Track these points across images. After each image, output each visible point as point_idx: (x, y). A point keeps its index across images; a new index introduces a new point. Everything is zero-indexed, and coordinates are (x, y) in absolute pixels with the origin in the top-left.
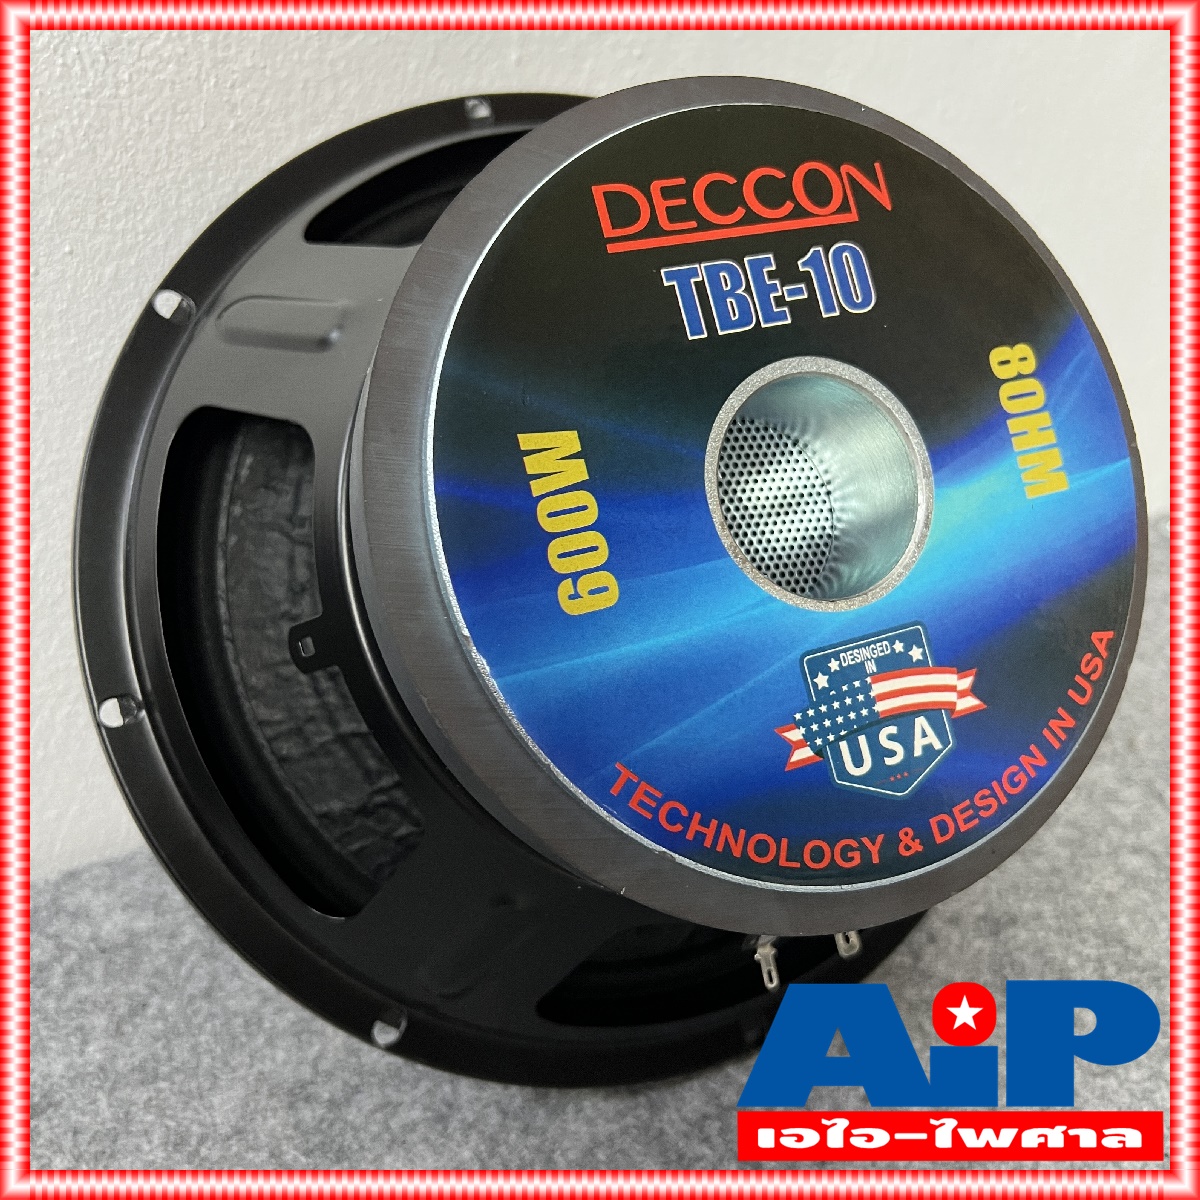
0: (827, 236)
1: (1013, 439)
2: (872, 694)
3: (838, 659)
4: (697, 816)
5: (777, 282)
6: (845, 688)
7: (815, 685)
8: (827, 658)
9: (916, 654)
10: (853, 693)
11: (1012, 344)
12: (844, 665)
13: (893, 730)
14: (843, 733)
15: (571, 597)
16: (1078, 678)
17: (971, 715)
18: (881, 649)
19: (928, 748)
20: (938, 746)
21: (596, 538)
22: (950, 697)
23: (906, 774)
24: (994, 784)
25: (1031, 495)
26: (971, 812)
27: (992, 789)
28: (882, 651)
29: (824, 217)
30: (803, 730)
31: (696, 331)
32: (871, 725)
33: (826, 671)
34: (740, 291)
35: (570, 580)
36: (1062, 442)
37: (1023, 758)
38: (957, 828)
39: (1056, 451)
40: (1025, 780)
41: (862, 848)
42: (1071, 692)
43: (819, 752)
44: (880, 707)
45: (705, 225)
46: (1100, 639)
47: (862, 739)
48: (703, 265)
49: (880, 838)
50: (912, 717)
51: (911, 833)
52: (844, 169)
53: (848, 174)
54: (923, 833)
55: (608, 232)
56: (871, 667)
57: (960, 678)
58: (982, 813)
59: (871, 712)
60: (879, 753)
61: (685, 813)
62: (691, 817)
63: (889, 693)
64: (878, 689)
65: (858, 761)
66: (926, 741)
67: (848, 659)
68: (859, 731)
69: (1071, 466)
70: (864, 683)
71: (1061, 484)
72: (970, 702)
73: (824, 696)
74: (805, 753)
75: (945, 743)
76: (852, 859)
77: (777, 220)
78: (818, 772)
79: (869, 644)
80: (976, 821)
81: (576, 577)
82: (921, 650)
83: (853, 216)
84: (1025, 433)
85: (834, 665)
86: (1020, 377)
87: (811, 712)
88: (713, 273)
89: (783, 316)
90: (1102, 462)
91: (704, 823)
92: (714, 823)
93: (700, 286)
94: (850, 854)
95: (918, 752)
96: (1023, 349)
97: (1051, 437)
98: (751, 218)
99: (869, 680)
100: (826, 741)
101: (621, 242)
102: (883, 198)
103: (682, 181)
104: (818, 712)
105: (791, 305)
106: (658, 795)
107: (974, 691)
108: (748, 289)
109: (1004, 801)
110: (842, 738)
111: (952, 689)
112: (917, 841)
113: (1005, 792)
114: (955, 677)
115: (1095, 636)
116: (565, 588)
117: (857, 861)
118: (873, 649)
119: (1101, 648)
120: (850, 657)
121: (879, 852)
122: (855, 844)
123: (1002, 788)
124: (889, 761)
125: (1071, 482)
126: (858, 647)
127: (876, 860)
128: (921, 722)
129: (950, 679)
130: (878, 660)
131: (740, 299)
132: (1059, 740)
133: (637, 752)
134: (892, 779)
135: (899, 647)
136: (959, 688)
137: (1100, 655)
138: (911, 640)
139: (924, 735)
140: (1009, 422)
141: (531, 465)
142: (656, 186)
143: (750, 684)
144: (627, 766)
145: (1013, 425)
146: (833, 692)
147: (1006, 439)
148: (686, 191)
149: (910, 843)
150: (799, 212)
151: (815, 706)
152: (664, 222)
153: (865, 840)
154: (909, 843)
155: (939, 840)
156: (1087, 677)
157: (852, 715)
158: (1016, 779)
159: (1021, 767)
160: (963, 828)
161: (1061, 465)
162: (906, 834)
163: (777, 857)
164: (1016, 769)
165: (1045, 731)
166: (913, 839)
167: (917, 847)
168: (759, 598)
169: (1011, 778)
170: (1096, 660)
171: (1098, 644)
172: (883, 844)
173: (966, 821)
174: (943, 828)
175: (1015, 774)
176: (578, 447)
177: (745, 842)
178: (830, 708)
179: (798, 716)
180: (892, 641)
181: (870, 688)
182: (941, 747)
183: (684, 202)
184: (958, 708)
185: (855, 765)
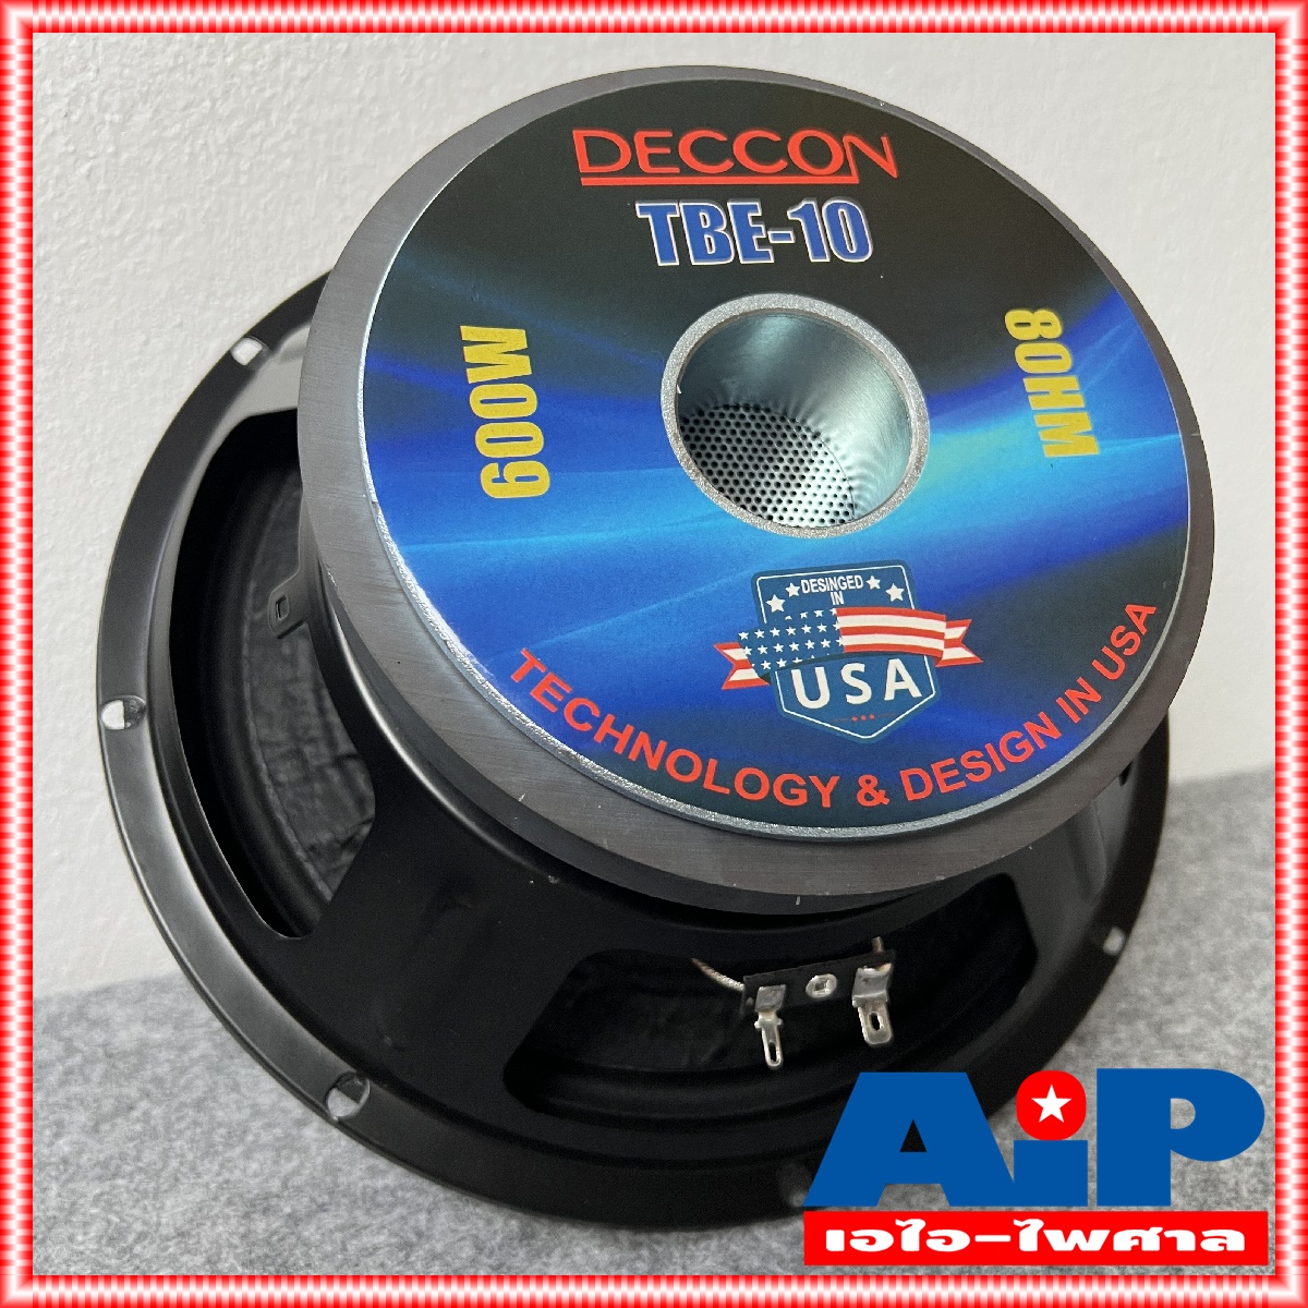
0: (821, 193)
1: (1030, 397)
2: (837, 626)
3: (797, 582)
4: (610, 718)
5: (762, 226)
6: (804, 615)
7: (768, 608)
8: (786, 583)
9: (895, 593)
10: (813, 622)
11: (1034, 308)
12: (805, 592)
13: (860, 667)
14: (797, 661)
15: (495, 481)
16: (1105, 650)
17: (957, 667)
18: (853, 582)
19: (902, 694)
20: (915, 693)
21: (534, 431)
22: (938, 644)
23: (872, 717)
24: (989, 746)
25: (1049, 453)
26: (956, 772)
27: (984, 751)
28: (854, 584)
29: (822, 176)
30: (748, 651)
31: (667, 256)
32: (832, 658)
33: (783, 595)
34: (720, 230)
35: (496, 465)
36: (1091, 406)
37: (1028, 725)
38: (936, 787)
39: (1085, 415)
40: (1030, 749)
41: (809, 786)
42: (1095, 663)
43: (765, 676)
44: (845, 641)
45: (687, 170)
46: (1138, 613)
47: (820, 672)
48: (681, 205)
49: (834, 780)
50: (884, 658)
51: (875, 781)
52: (847, 139)
53: (853, 146)
54: (891, 785)
55: (584, 165)
56: (838, 599)
57: (948, 627)
58: (970, 776)
59: (834, 644)
60: (839, 689)
61: (596, 713)
62: (602, 719)
63: (858, 629)
64: (843, 622)
65: (813, 693)
66: (901, 686)
67: (811, 586)
68: (818, 663)
69: (1099, 431)
70: (827, 613)
71: (1091, 448)
72: (962, 653)
73: (776, 619)
74: (750, 674)
75: (925, 691)
76: (796, 796)
77: (769, 175)
78: (762, 698)
79: (838, 575)
80: (962, 784)
81: (503, 462)
82: (902, 590)
83: (854, 179)
84: (1047, 393)
86: (1041, 339)
87: (760, 634)
88: (692, 214)
89: (766, 255)
90: (1142, 434)
91: (619, 726)
92: (630, 729)
93: (677, 222)
94: (793, 791)
95: (890, 696)
96: (1045, 315)
97: (1080, 401)
99: (834, 611)
100: (774, 666)
101: (594, 177)
102: (890, 166)
103: (669, 134)
104: (768, 635)
105: (775, 247)
106: (567, 689)
107: (965, 642)
108: (729, 229)
109: (1001, 768)
110: (796, 666)
111: (940, 636)
112: (883, 792)
113: (1004, 761)
114: (944, 624)
115: (1130, 609)
116: (489, 472)
117: (802, 799)
118: (842, 581)
119: (1139, 623)
120: (813, 586)
121: (831, 794)
122: (802, 782)
123: (999, 753)
124: (851, 699)
125: (1102, 448)
126: (824, 576)
127: (826, 803)
128: (896, 665)
129: (938, 625)
130: (847, 593)
131: (718, 237)
132: (1079, 713)
133: (549, 642)
134: (854, 719)
135: (874, 583)
136: (946, 637)
137: (1135, 629)
138: (889, 579)
139: (899, 678)
140: (1026, 381)
141: (470, 354)
142: (640, 137)
143: (691, 594)
144: (536, 654)
145: (1030, 384)
146: (789, 617)
147: (1023, 396)
148: (673, 143)
149: (873, 793)
150: (792, 169)
151: (766, 629)
152: (644, 165)
153: (814, 779)
154: (871, 791)
155: (911, 796)
156: (1119, 651)
157: (810, 645)
158: (1018, 747)
159: (1026, 735)
160: (944, 789)
161: (1090, 429)
162: (868, 782)
163: (702, 778)
164: (1017, 735)
165: (1060, 700)
166: (877, 789)
167: (881, 798)
168: (710, 511)
169: (1012, 743)
170: (1132, 635)
171: (1134, 617)
172: (836, 787)
173: (948, 781)
174: (917, 784)
175: (1017, 741)
176: (524, 345)
177: (665, 756)
178: (783, 633)
179: (744, 636)
180: (866, 576)
181: (834, 620)
182: (920, 695)
183: (669, 151)
184: (945, 657)
185: (809, 697)
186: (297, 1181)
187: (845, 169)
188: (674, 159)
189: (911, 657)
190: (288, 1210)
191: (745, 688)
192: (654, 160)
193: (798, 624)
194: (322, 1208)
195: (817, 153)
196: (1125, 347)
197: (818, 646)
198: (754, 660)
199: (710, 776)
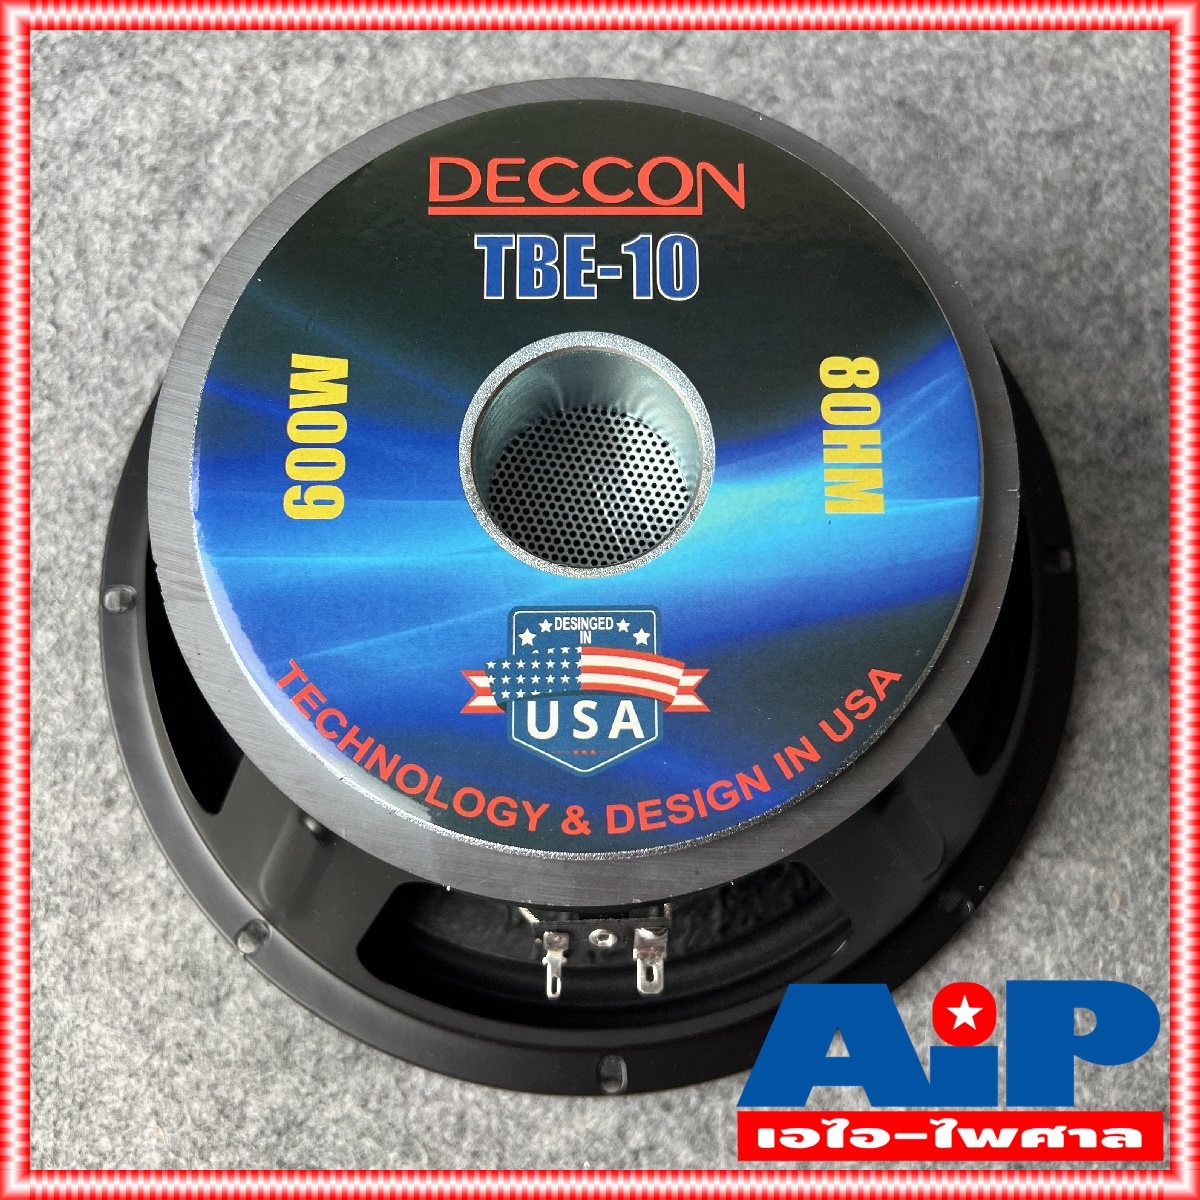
0: (659, 225)
1: (825, 450)
2: (579, 664)
3: (551, 620)
4: (355, 729)
5: (593, 260)
6: (551, 651)
7: (519, 641)
8: (541, 618)
9: (641, 637)
10: (558, 657)
11: (854, 354)
12: (557, 628)
13: (592, 705)
14: (535, 693)
15: (296, 502)
16: (838, 712)
17: (687, 714)
18: (604, 624)
19: (627, 735)
20: (639, 734)
21: (338, 457)
22: (671, 690)
23: (593, 752)
24: (697, 793)
25: (831, 509)
26: (658, 813)
27: (692, 797)
28: (604, 626)
29: (666, 208)
30: (491, 679)
31: (494, 289)
32: (568, 693)
33: (536, 630)
34: (551, 264)
35: (299, 488)
36: (886, 464)
37: (741, 777)
38: (637, 824)
39: (880, 471)
40: (736, 800)
41: (521, 811)
42: (823, 725)
43: (503, 705)
44: (583, 678)
45: (533, 201)
46: (883, 678)
47: (554, 706)
48: (519, 236)
49: (545, 807)
50: (617, 699)
51: (581, 812)
52: (701, 166)
53: (705, 173)
54: (596, 819)
55: (434, 194)
56: (586, 638)
57: (684, 674)
58: (673, 819)
59: (573, 681)
60: (568, 722)
61: (344, 723)
62: (349, 727)
63: (597, 668)
64: (586, 660)
65: (543, 724)
66: (626, 726)
67: (562, 624)
68: (553, 697)
69: (888, 491)
70: (573, 651)
71: (876, 506)
72: (692, 701)
73: (525, 652)
74: (488, 701)
75: (648, 733)
76: (506, 818)
77: (612, 205)
78: (494, 725)
79: (591, 615)
80: (663, 824)
81: (306, 485)
82: (648, 635)
83: (698, 210)
84: (845, 446)
85: (545, 626)
86: (854, 389)
87: (506, 665)
88: (527, 246)
89: (590, 292)
90: (938, 494)
91: (361, 737)
92: (371, 741)
93: (511, 254)
94: (505, 813)
95: (614, 734)
96: (865, 362)
97: (876, 456)
98: (584, 200)
99: (579, 649)
100: (513, 696)
101: (441, 205)
102: (739, 197)
103: (522, 161)
104: (514, 666)
105: (601, 283)
106: (323, 700)
107: (698, 690)
108: (560, 264)
109: (703, 813)
110: (533, 698)
111: (673, 682)
112: (587, 823)
113: (708, 807)
114: (681, 671)
115: (874, 674)
116: (294, 493)
117: (512, 821)
118: (594, 621)
119: (880, 690)
120: (565, 623)
121: (539, 820)
122: (514, 805)
123: (705, 799)
124: (578, 734)
125: (887, 507)
126: (576, 615)
127: (532, 827)
128: (626, 705)
129: (675, 672)
130: (596, 634)
131: (549, 272)
132: (794, 769)
133: (315, 655)
134: (576, 752)
136: (681, 684)
137: (873, 694)
138: (642, 622)
139: (626, 719)
140: (825, 433)
141: (296, 381)
142: (493, 164)
143: (450, 622)
144: (301, 665)
145: (828, 437)
146: (536, 651)
147: (818, 448)
148: (523, 171)
149: (577, 823)
150: (638, 200)
151: (513, 660)
152: (491, 194)
153: (527, 805)
154: (575, 822)
155: (612, 829)
156: (850, 715)
157: (550, 679)
158: (725, 796)
159: (736, 785)
160: (645, 826)
161: (881, 486)
162: (575, 812)
163: (426, 791)
164: (727, 784)
165: (778, 757)
166: (582, 820)
167: (583, 828)
168: (484, 545)
169: (719, 793)
170: (869, 699)
171: (875, 683)
172: (545, 814)
173: (651, 820)
174: (620, 819)
175: (725, 790)
176: (344, 374)
177: (397, 768)
178: (528, 666)
179: (491, 665)
180: (617, 619)
181: (578, 657)
182: (642, 736)
183: (518, 179)
184: (675, 703)
185: (539, 729)
187: (691, 201)
188: (522, 188)
189: (643, 701)
191: (482, 716)
192: (502, 189)
193: (542, 659)
195: (666, 181)
196: (943, 401)
197: (558, 681)
198: (496, 689)
199: (433, 791)
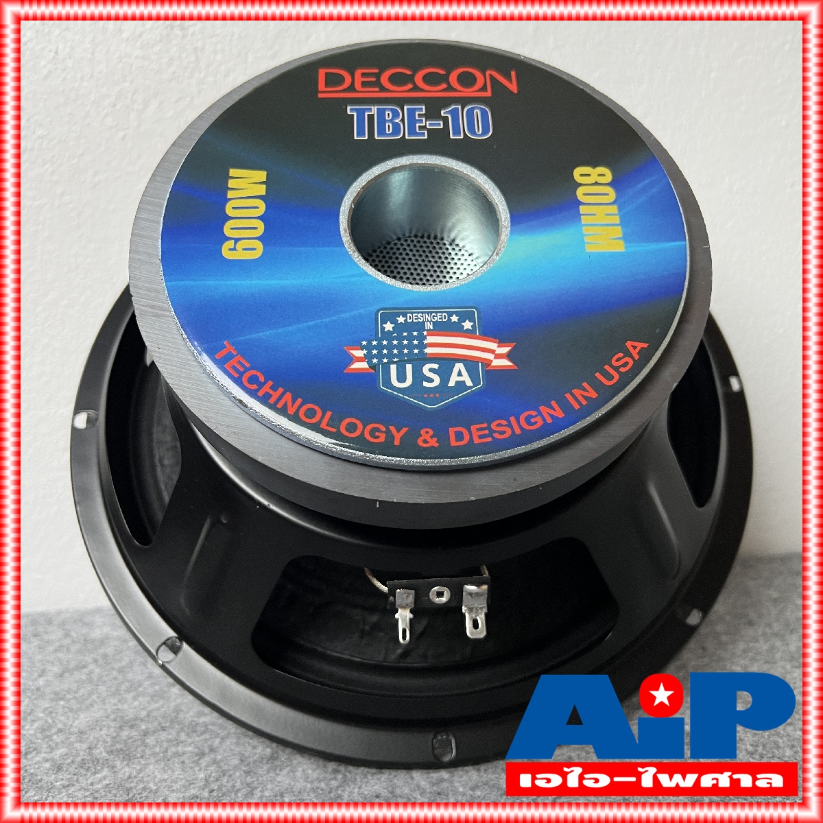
0: (464, 102)
1: (582, 217)
2: (425, 342)
3: (405, 315)
4: (270, 383)
5: (424, 119)
7: (383, 328)
8: (398, 315)
9: (467, 325)
10: (411, 338)
11: (594, 165)
12: (409, 321)
13: (436, 366)
14: (396, 360)
15: (230, 250)
16: (606, 367)
17: (501, 371)
19: (460, 385)
20: (469, 383)
21: (259, 224)
22: (490, 356)
23: (437, 395)
24: (512, 419)
25: (589, 249)
26: (487, 432)
27: (509, 422)
28: (442, 318)
29: (468, 92)
30: (365, 352)
31: (361, 133)
32: (418, 359)
33: (394, 322)
34: (397, 121)
35: (233, 241)
36: (623, 223)
37: (542, 408)
38: (472, 439)
39: (620, 228)
40: (540, 423)
41: (388, 432)
42: (597, 375)
43: (373, 367)
44: (428, 350)
45: (383, 89)
46: (636, 347)
47: (409, 367)
48: (376, 107)
49: (405, 430)
50: (452, 362)
51: (431, 433)
52: (488, 73)
53: (491, 75)
54: (441, 435)
55: (322, 87)
56: (429, 326)
57: (498, 347)
58: (496, 435)
59: (421, 352)
60: (419, 377)
61: (262, 379)
62: (264, 383)
63: (437, 344)
64: (430, 339)
66: (460, 379)
67: (412, 318)
68: (409, 362)
69: (626, 238)
70: (420, 334)
71: (620, 247)
72: (505, 362)
73: (388, 335)
76: (378, 437)
77: (436, 92)
78: (369, 379)
79: (432, 313)
80: (490, 439)
81: (237, 240)
82: (472, 324)
83: (489, 94)
84: (595, 215)
85: (401, 319)
86: (596, 184)
87: (375, 343)
88: (381, 113)
89: (422, 135)
90: (657, 241)
91: (274, 388)
92: (281, 390)
93: (371, 117)
94: (377, 434)
95: (452, 384)
96: (601, 170)
97: (617, 220)
98: (416, 88)
99: (425, 333)
100: (380, 362)
101: (325, 91)
102: (514, 88)
103: (377, 71)
104: (380, 344)
105: (429, 130)
106: (248, 365)
107: (508, 356)
108: (403, 120)
109: (518, 432)
110: (394, 363)
111: (492, 352)
112: (435, 439)
113: (521, 428)
114: (496, 345)
115: (629, 344)
116: (229, 244)
117: (382, 438)
118: (434, 316)
119: (635, 353)
120: (414, 318)
121: (401, 438)
122: (384, 429)
123: (518, 423)
124: (426, 384)
125: (626, 247)
126: (422, 313)
127: (397, 443)
128: (459, 366)
129: (492, 345)
130: (436, 324)
131: (395, 124)
132: (580, 403)
133: (242, 338)
134: (426, 396)
135: (455, 318)
136: (496, 352)
137: (631, 356)
138: (467, 317)
139: (460, 374)
140: (580, 207)
141: (231, 183)
142: (358, 72)
143: (336, 317)
144: (233, 344)
145: (582, 209)
146: (395, 335)
147: (578, 215)
148: (378, 76)
149: (429, 439)
150: (450, 88)
151: (380, 340)
152: (358, 86)
153: (392, 428)
154: (427, 439)
156: (616, 369)
157: (406, 351)
158: (532, 420)
159: (540, 413)
160: (477, 441)
161: (621, 236)
162: (427, 433)
163: (320, 421)
164: (534, 413)
165: (568, 396)
166: (432, 437)
167: (434, 443)
168: (358, 272)
169: (528, 419)
170: (627, 359)
171: (631, 349)
172: (406, 433)
173: (481, 437)
174: (459, 436)
175: (532, 416)
176: (264, 179)
177: (300, 407)
178: (390, 344)
179: (364, 343)
180: (450, 314)
181: (425, 338)
182: (472, 385)
183: (374, 79)
184: (493, 364)
185: (399, 381)
186: (155, 714)
187: (484, 88)
188: (378, 84)
189: (470, 364)
190: (143, 727)
191: (359, 374)
192: (364, 84)
193: (400, 338)
194: (163, 729)
195: (467, 80)
196: (654, 190)
197: (411, 352)
198: (368, 358)
199: (325, 421)
